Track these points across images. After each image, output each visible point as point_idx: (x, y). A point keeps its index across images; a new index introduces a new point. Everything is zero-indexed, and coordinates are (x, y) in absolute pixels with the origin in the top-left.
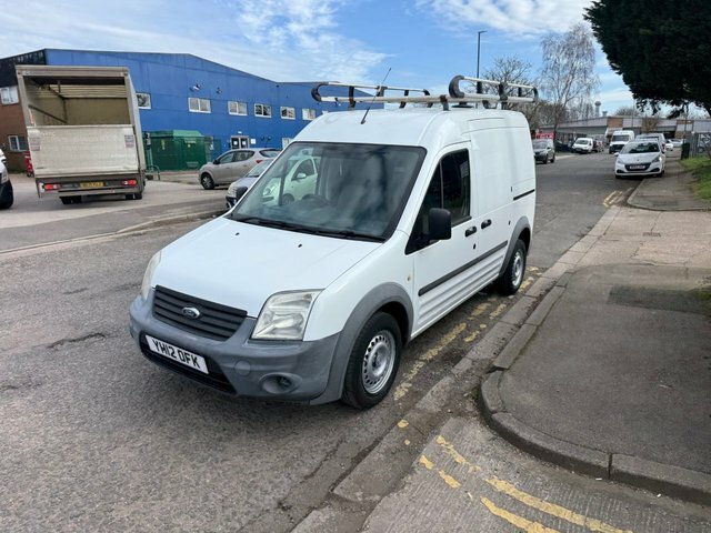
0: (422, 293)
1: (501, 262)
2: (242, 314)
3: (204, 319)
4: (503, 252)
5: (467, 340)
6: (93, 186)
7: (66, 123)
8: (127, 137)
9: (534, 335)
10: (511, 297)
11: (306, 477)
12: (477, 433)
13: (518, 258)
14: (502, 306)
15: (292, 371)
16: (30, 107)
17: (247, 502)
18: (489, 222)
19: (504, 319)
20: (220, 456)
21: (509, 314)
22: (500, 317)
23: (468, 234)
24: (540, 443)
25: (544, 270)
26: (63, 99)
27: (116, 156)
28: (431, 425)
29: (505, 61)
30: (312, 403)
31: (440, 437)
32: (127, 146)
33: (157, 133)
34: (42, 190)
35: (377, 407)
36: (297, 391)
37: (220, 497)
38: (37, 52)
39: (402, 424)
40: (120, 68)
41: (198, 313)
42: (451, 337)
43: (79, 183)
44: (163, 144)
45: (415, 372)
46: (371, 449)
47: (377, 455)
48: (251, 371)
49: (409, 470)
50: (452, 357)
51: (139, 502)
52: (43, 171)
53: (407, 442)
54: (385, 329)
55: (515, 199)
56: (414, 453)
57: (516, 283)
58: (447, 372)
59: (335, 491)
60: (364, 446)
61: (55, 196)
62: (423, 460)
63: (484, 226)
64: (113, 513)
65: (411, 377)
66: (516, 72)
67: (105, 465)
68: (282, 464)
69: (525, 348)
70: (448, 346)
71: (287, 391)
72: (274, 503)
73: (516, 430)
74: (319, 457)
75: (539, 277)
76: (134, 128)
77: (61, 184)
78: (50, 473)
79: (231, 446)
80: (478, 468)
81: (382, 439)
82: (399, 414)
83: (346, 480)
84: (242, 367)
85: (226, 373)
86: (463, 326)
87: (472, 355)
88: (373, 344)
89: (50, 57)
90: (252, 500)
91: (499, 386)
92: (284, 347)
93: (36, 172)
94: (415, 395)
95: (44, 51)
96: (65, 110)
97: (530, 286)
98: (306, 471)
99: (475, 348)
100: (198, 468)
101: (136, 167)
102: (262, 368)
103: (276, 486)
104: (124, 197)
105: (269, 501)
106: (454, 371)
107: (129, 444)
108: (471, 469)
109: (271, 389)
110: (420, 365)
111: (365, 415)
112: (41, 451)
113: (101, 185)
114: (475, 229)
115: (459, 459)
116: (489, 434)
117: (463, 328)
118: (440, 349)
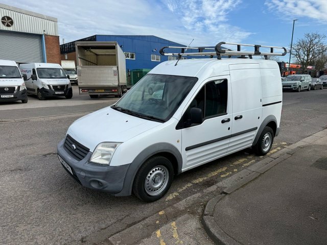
0: (187, 149)
1: (253, 138)
2: (88, 150)
3: (77, 151)
4: (255, 133)
5: (222, 176)
6: (100, 91)
7: (97, 65)
8: (114, 71)
9: (256, 178)
10: (261, 157)
11: (102, 229)
12: (193, 224)
13: (267, 136)
14: (253, 161)
15: (103, 179)
16: (80, 58)
17: (69, 235)
18: (241, 117)
19: (249, 168)
20: (73, 212)
21: (254, 165)
22: (248, 166)
23: (223, 122)
24: (217, 236)
25: (289, 144)
26: (97, 55)
27: (110, 79)
28: (175, 216)
29: (310, 34)
30: (116, 195)
31: (174, 223)
32: (114, 75)
33: (137, 70)
34: (81, 92)
35: (155, 202)
36: (106, 189)
37: (61, 230)
38: (93, 36)
39: (161, 213)
40: (114, 42)
41: (75, 148)
42: (214, 173)
43: (95, 89)
44: (139, 75)
45: (184, 188)
46: (139, 222)
47: (140, 226)
48: (85, 176)
49: (148, 236)
50: (209, 184)
51: (29, 226)
52: (82, 84)
53: (158, 222)
54: (162, 165)
55: (263, 106)
56: (157, 227)
57: (266, 150)
58: (201, 191)
59: (109, 239)
60: (136, 220)
61: (87, 94)
62: (158, 233)
63: (236, 118)
64: (18, 228)
65: (181, 190)
66: (317, 40)
67: (28, 208)
68: (95, 221)
69: (246, 184)
70: (210, 178)
71: (101, 188)
72: (80, 238)
73: (210, 226)
74: (113, 221)
75: (284, 148)
76: (118, 67)
77: (88, 89)
78: (8, 207)
79: (81, 209)
80: (181, 242)
81: (147, 218)
82: (163, 207)
83: (118, 234)
84: (83, 174)
85: (77, 175)
86: (224, 169)
87: (220, 184)
88: (153, 171)
89: (97, 38)
90: (72, 235)
91: (218, 202)
92: (101, 168)
93: (79, 84)
94: (177, 199)
95: (95, 36)
96: (97, 60)
97: (276, 152)
98: (103, 226)
99: (223, 181)
100: (61, 216)
101: (117, 84)
102: (90, 175)
103: (87, 231)
104: (114, 96)
105: (79, 236)
106: (205, 191)
107: (43, 200)
108: (178, 241)
109: (94, 186)
110: (189, 185)
111: (147, 205)
112: (11, 197)
113: (103, 91)
114: (229, 120)
115: (175, 235)
116: (199, 226)
117: (224, 170)
118: (205, 178)
